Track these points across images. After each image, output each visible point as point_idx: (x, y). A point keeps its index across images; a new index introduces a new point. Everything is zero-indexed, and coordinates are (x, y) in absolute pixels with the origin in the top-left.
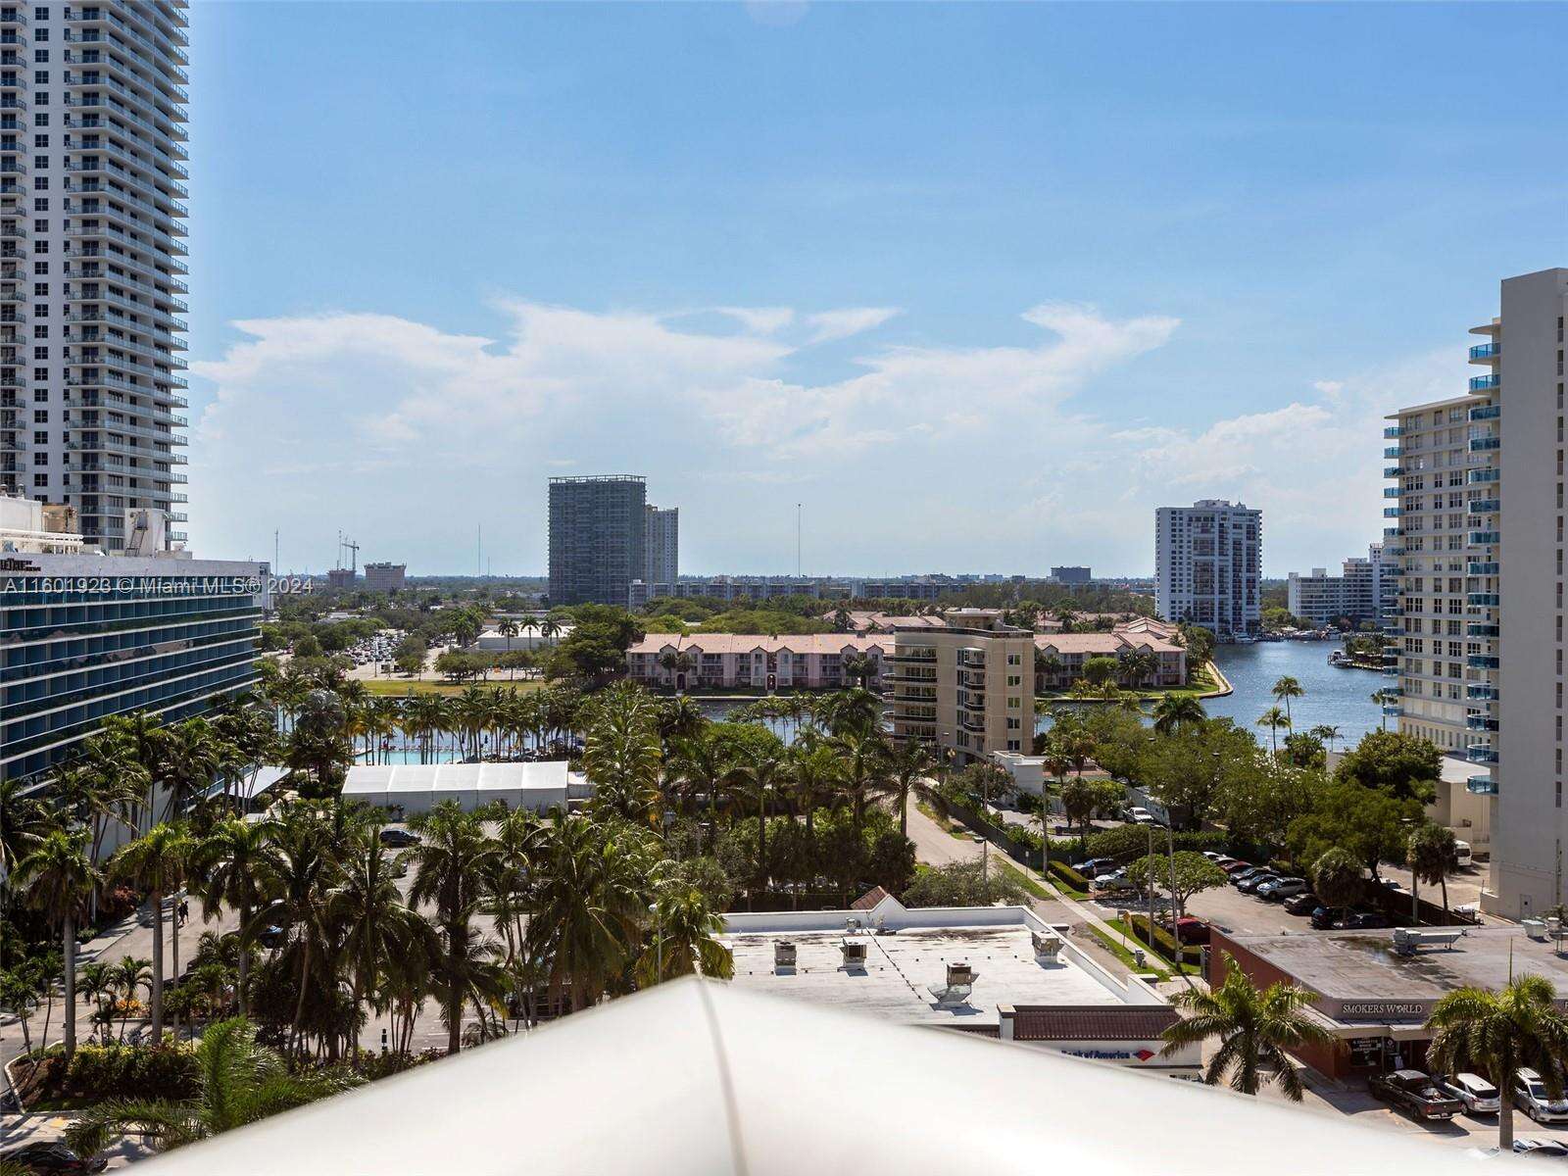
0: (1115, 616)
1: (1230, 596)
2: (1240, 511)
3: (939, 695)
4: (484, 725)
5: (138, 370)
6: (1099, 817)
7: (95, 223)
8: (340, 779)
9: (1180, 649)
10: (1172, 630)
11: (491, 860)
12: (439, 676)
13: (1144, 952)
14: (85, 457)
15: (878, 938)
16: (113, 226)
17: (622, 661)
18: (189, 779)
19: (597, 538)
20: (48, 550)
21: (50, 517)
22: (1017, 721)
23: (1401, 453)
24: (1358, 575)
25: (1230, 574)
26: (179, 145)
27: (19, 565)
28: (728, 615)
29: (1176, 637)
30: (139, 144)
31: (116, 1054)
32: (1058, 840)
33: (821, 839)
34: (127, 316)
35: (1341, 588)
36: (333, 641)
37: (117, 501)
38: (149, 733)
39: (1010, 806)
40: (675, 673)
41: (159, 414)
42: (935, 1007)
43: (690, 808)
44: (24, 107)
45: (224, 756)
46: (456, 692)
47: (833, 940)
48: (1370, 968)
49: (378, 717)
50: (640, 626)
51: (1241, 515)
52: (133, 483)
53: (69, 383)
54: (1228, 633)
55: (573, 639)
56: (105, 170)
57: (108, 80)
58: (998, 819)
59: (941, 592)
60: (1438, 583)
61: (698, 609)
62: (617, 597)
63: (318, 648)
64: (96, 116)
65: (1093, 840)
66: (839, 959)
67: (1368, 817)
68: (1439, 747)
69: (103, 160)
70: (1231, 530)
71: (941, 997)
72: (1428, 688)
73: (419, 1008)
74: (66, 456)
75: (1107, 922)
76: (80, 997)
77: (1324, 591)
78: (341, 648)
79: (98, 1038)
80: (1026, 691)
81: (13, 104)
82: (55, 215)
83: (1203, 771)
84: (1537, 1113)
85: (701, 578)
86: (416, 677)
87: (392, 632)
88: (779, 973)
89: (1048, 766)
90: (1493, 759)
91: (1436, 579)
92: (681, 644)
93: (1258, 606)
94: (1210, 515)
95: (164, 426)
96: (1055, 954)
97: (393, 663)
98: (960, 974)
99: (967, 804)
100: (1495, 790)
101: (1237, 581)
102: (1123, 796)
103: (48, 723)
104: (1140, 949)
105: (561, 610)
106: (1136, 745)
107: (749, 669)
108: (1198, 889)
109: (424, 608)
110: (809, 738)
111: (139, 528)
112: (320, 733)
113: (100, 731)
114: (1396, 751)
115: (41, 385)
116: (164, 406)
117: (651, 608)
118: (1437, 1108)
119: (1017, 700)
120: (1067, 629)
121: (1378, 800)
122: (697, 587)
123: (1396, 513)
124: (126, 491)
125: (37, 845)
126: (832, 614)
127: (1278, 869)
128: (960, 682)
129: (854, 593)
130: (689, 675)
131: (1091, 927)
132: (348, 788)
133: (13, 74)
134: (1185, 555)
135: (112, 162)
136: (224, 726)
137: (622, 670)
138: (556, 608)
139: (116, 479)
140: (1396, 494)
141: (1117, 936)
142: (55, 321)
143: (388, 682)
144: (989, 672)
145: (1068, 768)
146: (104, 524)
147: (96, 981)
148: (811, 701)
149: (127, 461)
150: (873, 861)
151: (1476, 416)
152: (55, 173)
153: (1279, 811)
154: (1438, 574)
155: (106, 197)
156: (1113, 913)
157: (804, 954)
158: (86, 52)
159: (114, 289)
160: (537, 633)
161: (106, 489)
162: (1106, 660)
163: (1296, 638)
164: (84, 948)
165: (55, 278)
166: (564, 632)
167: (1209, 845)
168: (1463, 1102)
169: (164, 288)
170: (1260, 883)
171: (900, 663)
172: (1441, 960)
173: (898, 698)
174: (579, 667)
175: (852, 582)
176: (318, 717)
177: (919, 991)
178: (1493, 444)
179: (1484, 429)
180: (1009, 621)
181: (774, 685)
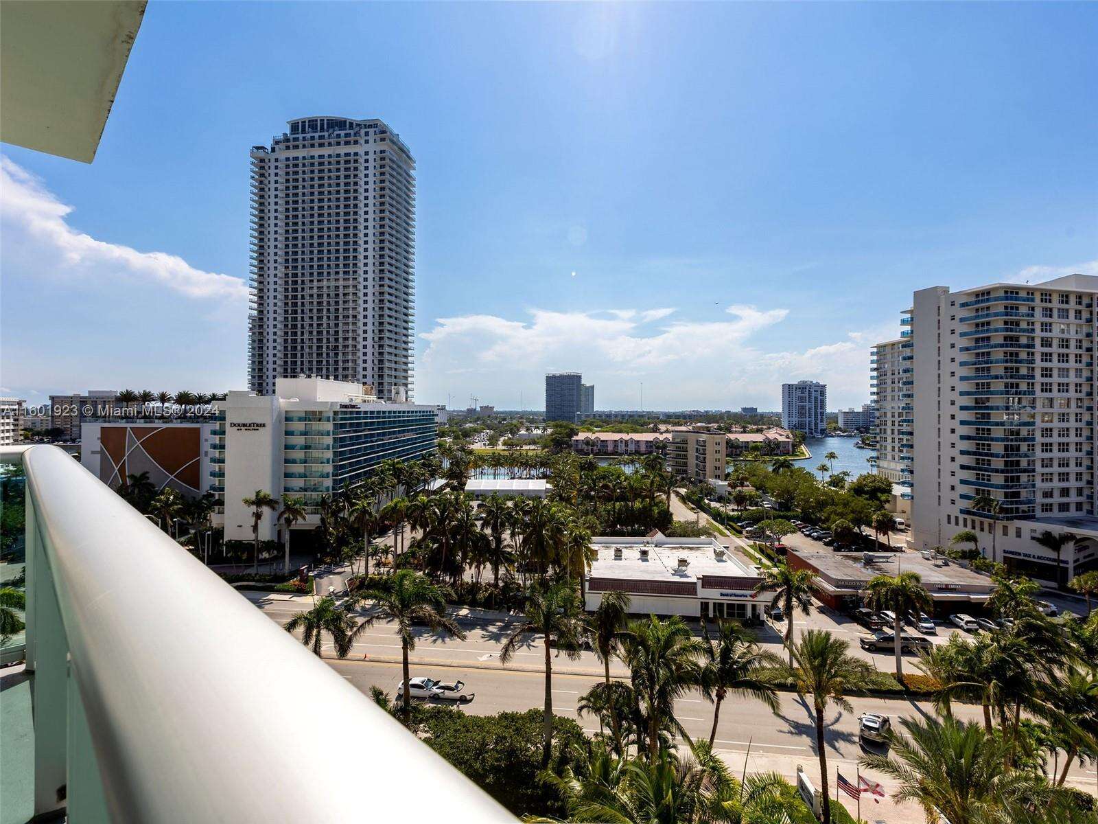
0: (764, 427)
1: (813, 419)
2: (818, 385)
3: (689, 457)
4: (516, 465)
5: (398, 337)
6: (750, 506)
7: (383, 286)
8: (465, 484)
9: (790, 440)
10: (788, 432)
11: (509, 514)
12: (504, 448)
13: (762, 558)
14: (379, 368)
15: (654, 548)
16: (389, 286)
17: (570, 442)
18: (411, 483)
19: (564, 396)
20: (365, 401)
21: (366, 389)
22: (719, 467)
23: (878, 361)
24: (868, 412)
25: (813, 410)
26: (412, 257)
27: (353, 407)
28: (612, 425)
29: (788, 435)
30: (398, 257)
31: (382, 578)
32: (732, 513)
33: (636, 510)
34: (394, 318)
35: (861, 416)
36: (466, 434)
37: (390, 384)
38: (397, 466)
39: (714, 500)
40: (590, 448)
41: (404, 353)
42: (673, 575)
43: (588, 497)
44: (360, 246)
45: (423, 475)
46: (507, 453)
47: (637, 548)
48: (851, 567)
49: (480, 461)
50: (577, 429)
52: (395, 377)
53: (374, 342)
54: (813, 434)
55: (552, 434)
56: (387, 267)
57: (388, 235)
58: (709, 505)
59: (695, 417)
60: (893, 414)
61: (601, 423)
62: (571, 419)
63: (461, 437)
64: (384, 248)
65: (745, 513)
66: (638, 555)
67: (857, 507)
68: (891, 480)
69: (386, 263)
70: (813, 392)
71: (675, 571)
72: (889, 457)
73: (484, 568)
74: (373, 368)
75: (749, 546)
76: (370, 558)
77: (854, 417)
78: (469, 437)
79: (376, 572)
80: (722, 456)
81: (356, 245)
82: (370, 283)
83: (791, 488)
84: (920, 629)
85: (604, 411)
86: (495, 448)
87: (488, 431)
88: (616, 560)
89: (729, 485)
90: (912, 485)
92: (592, 436)
93: (825, 423)
94: (804, 387)
95: (406, 357)
96: (722, 557)
97: (488, 442)
98: (683, 562)
99: (697, 499)
100: (912, 498)
101: (816, 413)
102: (761, 498)
103: (363, 462)
104: (760, 556)
106: (766, 477)
107: (618, 446)
108: (785, 534)
109: (500, 422)
110: (637, 472)
111: (397, 393)
112: (458, 467)
113: (380, 465)
114: (872, 482)
115: (365, 343)
116: (406, 350)
117: (583, 423)
118: (876, 624)
119: (719, 459)
120: (744, 432)
121: (862, 501)
122: (600, 415)
123: (875, 386)
124: (393, 380)
125: (357, 504)
126: (652, 425)
127: (821, 527)
128: (697, 452)
129: (661, 417)
130: (595, 448)
131: (742, 548)
132: (467, 488)
134: (794, 403)
136: (423, 464)
137: (570, 446)
138: (548, 423)
139: (390, 376)
140: (876, 378)
141: (752, 552)
143: (486, 449)
144: (708, 448)
145: (737, 486)
146: (386, 392)
147: (375, 553)
149: (393, 370)
150: (656, 519)
151: (904, 346)
152: (370, 268)
153: (821, 505)
154: (893, 411)
156: (751, 542)
157: (625, 553)
159: (389, 309)
160: (539, 432)
161: (386, 379)
162: (758, 444)
163: (841, 436)
164: (374, 541)
166: (549, 431)
167: (793, 517)
168: (888, 622)
170: (813, 533)
171: (673, 444)
172: (883, 565)
173: (672, 458)
174: (554, 445)
176: (458, 462)
177: (668, 568)
178: (911, 358)
179: (907, 352)
180: (720, 428)
181: (626, 452)
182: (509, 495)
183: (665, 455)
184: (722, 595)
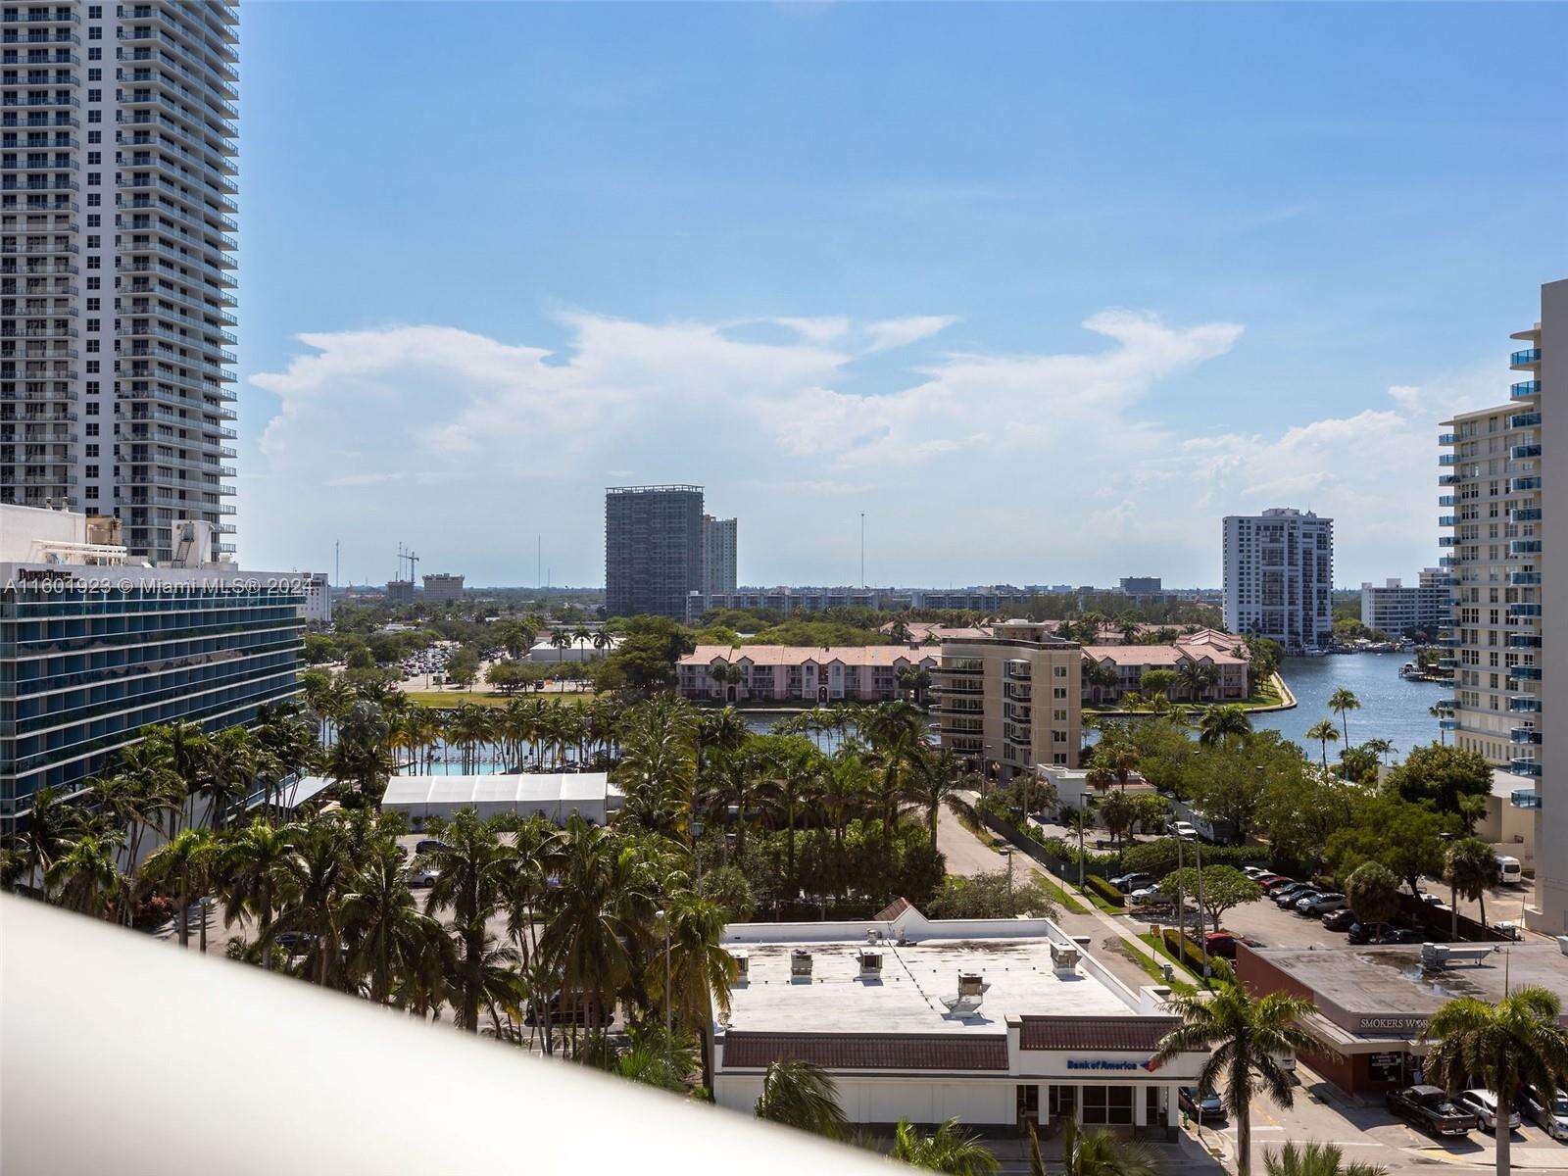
0: (1179, 628)
1: (1301, 607)
2: (1311, 520)
3: (985, 707)
4: (526, 736)
5: (188, 383)
6: (1143, 832)
7: (146, 238)
8: (382, 789)
9: (1242, 662)
10: (1238, 641)
11: (507, 867)
12: (490, 688)
13: (1174, 966)
14: (135, 469)
15: (897, 949)
16: (163, 241)
17: (672, 672)
18: (227, 788)
19: (655, 548)
20: (92, 562)
21: (96, 529)
22: (1064, 734)
23: (1456, 460)
24: (1434, 588)
25: (1301, 584)
26: (229, 161)
28: (783, 626)
29: (1239, 649)
30: (189, 160)
32: (1096, 854)
33: (851, 851)
34: (176, 330)
35: (1417, 599)
36: (386, 652)
37: (166, 513)
38: (188, 742)
39: (1054, 821)
40: (726, 685)
41: (208, 427)
42: (946, 1017)
43: (719, 818)
44: (77, 125)
45: (262, 766)
46: (502, 704)
47: (852, 951)
48: (1393, 983)
49: (423, 726)
50: (691, 637)
51: (1311, 523)
52: (182, 495)
53: (120, 397)
54: (1299, 646)
55: (623, 651)
56: (156, 186)
57: (159, 98)
58: (1038, 832)
59: (1004, 603)
60: (1494, 593)
61: (755, 621)
62: (675, 610)
63: (371, 659)
64: (147, 133)
65: (1130, 853)
66: (855, 969)
67: (1406, 830)
68: (1489, 760)
69: (154, 177)
70: (1301, 540)
71: (952, 1008)
72: (1484, 701)
74: (117, 469)
75: (1141, 937)
77: (1399, 602)
78: (395, 659)
80: (1072, 704)
81: (67, 122)
82: (107, 231)
83: (1248, 784)
84: (1556, 1130)
85: (762, 589)
86: (467, 689)
87: (447, 643)
88: (794, 982)
89: (1091, 780)
90: (1537, 772)
91: (1492, 589)
92: (731, 655)
93: (1329, 618)
94: (1279, 524)
95: (213, 438)
96: (1073, 966)
97: (446, 674)
98: (972, 984)
99: (1008, 818)
100: (1539, 805)
101: (1307, 592)
102: (1170, 811)
103: (87, 731)
104: (1169, 963)
105: (615, 622)
106: (1183, 757)
107: (800, 681)
108: (1231, 904)
109: (480, 620)
110: (850, 749)
111: (186, 539)
112: (362, 741)
113: (140, 739)
114: (1446, 765)
115: (93, 398)
116: (213, 419)
117: (708, 619)
118: (1452, 1124)
119: (1064, 713)
120: (1129, 641)
121: (1419, 813)
122: (753, 598)
123: (1451, 521)
124: (175, 503)
125: (69, 850)
126: (889, 626)
127: (1320, 884)
128: (1007, 694)
129: (914, 604)
130: (739, 686)
131: (1123, 941)
132: (389, 798)
133: (67, 93)
134: (1253, 565)
135: (163, 178)
136: (264, 735)
137: (672, 682)
138: (612, 620)
139: (166, 491)
140: (1451, 502)
141: (1147, 950)
142: (106, 335)
143: (440, 694)
144: (1035, 684)
145: (1110, 782)
146: (154, 537)
148: (855, 714)
149: (176, 474)
150: (903, 873)
151: (1519, 422)
152: (107, 189)
153: (1320, 826)
154: (1494, 585)
155: (156, 213)
156: (1146, 927)
157: (821, 964)
158: (137, 71)
159: (164, 304)
160: (589, 645)
161: (155, 501)
162: (1164, 672)
163: (1369, 650)
165: (106, 293)
166: (616, 643)
167: (1251, 860)
168: (1480, 1118)
169: (213, 302)
170: (1299, 898)
171: (946, 675)
172: (1468, 976)
173: (944, 711)
174: (629, 680)
175: (917, 593)
176: (361, 729)
177: (932, 1001)
178: (1534, 451)
179: (1527, 437)
180: (1066, 632)
181: (824, 698)
182: (507, 816)
183: (926, 702)
184: (1071, 1065)
